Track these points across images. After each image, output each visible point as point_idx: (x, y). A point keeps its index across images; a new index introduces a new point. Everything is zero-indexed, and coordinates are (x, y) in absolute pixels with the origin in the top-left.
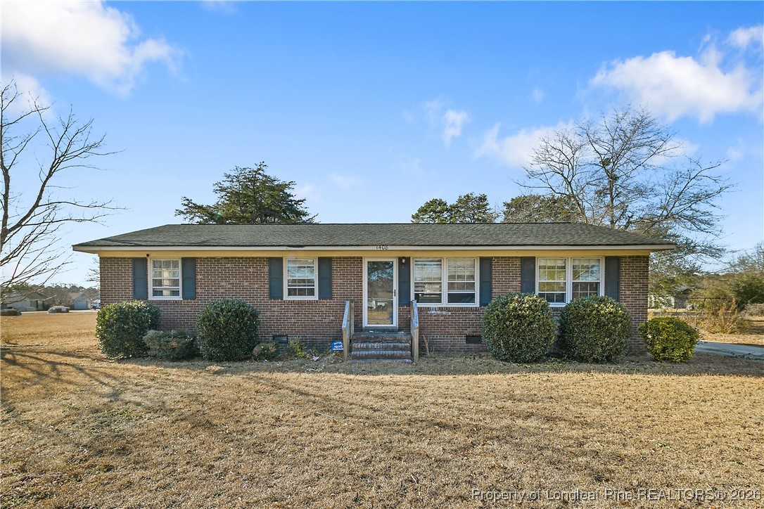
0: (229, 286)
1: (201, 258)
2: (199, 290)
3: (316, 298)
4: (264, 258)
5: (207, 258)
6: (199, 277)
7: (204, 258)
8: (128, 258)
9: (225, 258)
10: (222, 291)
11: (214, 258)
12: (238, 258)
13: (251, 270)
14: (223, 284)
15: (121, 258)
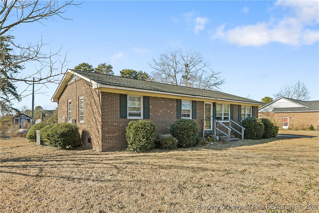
0: (163, 112)
1: (151, 97)
2: (150, 114)
3: (191, 118)
4: (175, 99)
5: (154, 97)
6: (151, 107)
7: (153, 97)
8: (117, 94)
9: (161, 98)
10: (160, 114)
11: (157, 97)
12: (166, 98)
13: (171, 104)
14: (160, 111)
15: (114, 93)
